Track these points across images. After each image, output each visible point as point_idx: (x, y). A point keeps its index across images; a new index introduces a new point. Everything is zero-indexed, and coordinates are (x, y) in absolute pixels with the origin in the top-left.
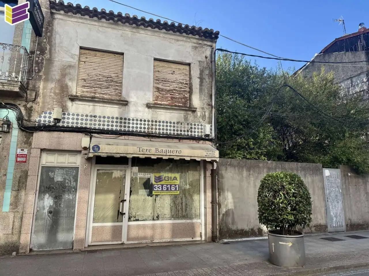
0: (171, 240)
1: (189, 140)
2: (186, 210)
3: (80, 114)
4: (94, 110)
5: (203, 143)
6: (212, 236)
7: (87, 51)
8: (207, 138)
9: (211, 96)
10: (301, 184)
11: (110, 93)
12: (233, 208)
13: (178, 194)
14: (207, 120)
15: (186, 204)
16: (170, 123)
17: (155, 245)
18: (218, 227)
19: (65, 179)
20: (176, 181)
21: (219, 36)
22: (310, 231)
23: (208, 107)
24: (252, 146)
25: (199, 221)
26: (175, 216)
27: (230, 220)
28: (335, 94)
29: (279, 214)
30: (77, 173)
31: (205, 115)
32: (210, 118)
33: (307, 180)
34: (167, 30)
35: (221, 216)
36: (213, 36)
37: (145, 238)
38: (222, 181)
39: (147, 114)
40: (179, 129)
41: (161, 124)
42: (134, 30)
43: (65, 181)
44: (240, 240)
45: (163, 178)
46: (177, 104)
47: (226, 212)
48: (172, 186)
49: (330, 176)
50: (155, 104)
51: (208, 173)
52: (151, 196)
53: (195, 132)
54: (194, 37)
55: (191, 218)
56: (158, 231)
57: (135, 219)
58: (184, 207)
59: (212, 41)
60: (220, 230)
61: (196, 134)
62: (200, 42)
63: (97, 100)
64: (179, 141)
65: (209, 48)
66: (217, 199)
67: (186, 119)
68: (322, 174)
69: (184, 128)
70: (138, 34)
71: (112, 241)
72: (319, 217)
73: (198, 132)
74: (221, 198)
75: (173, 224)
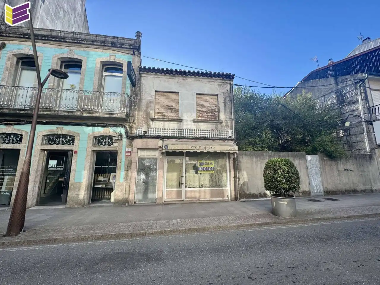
0: (211, 199)
1: (219, 140)
2: (218, 182)
3: (157, 128)
4: (164, 126)
5: (227, 142)
6: (235, 197)
7: (159, 93)
8: (230, 139)
9: (231, 113)
10: (292, 166)
11: (172, 116)
12: (248, 181)
13: (213, 173)
14: (229, 128)
15: (219, 179)
16: (207, 130)
17: (201, 202)
18: (238, 192)
19: (150, 164)
20: (212, 165)
21: (235, 77)
22: (298, 195)
23: (229, 120)
24: (258, 143)
25: (227, 188)
26: (212, 185)
27: (246, 187)
28: (313, 107)
29: (278, 184)
30: (157, 161)
31: (228, 125)
32: (231, 126)
33: (296, 163)
34: (203, 76)
35: (240, 185)
36: (231, 77)
37: (195, 198)
38: (240, 165)
39: (193, 126)
40: (213, 134)
41: (202, 131)
42: (184, 78)
43: (151, 165)
45: (204, 164)
46: (211, 119)
47: (243, 183)
48: (210, 168)
49: (312, 160)
50: (198, 120)
51: (232, 160)
52: (198, 174)
53: (222, 135)
54: (220, 79)
55: (222, 187)
56: (203, 194)
57: (189, 187)
58: (217, 180)
59: (230, 80)
60: (240, 194)
61: (223, 136)
62: (223, 81)
63: (165, 120)
64: (213, 141)
65: (229, 84)
66: (237, 176)
67: (216, 128)
68: (305, 159)
69: (216, 133)
70: (187, 81)
71: (177, 199)
73: (224, 135)
74: (240, 175)
75: (211, 190)
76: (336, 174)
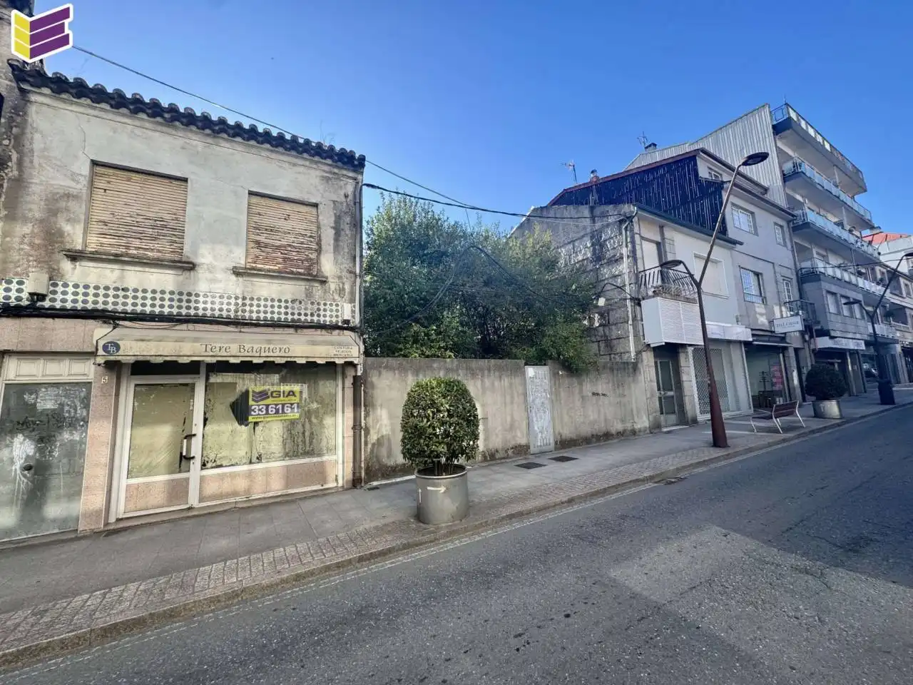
0: (285, 492)
1: (314, 330)
2: (311, 443)
3: (92, 286)
4: (122, 278)
5: (338, 335)
6: (354, 480)
7: (111, 171)
8: (346, 325)
9: (355, 257)
11: (162, 248)
12: (391, 433)
13: (297, 419)
14: (347, 296)
15: (312, 433)
16: (280, 301)
17: (255, 503)
18: (363, 465)
19: (62, 405)
20: (293, 398)
21: (366, 163)
22: (505, 455)
23: (348, 275)
25: (334, 457)
26: (291, 454)
27: (384, 452)
30: (89, 393)
31: (344, 289)
32: (352, 293)
34: (272, 146)
35: (369, 446)
36: (356, 163)
37: (235, 494)
38: (372, 394)
39: (235, 286)
40: (296, 312)
41: (262, 303)
42: (210, 140)
43: (63, 409)
44: (398, 480)
45: (269, 394)
46: (295, 270)
47: (378, 439)
48: (286, 406)
49: (535, 377)
50: (253, 269)
51: (349, 382)
52: (246, 425)
53: (325, 316)
54: (324, 161)
55: (320, 455)
56: (260, 479)
57: (214, 465)
58: (307, 439)
59: (354, 171)
60: (368, 470)
61: (328, 319)
62: (336, 170)
63: (126, 259)
64: (296, 331)
65: (351, 181)
66: (363, 421)
67: (309, 295)
68: (524, 373)
69: (306, 309)
70: (218, 148)
71: (170, 506)
72: (519, 434)
73: (331, 316)
74: (370, 420)
75: (287, 466)
76: (578, 403)
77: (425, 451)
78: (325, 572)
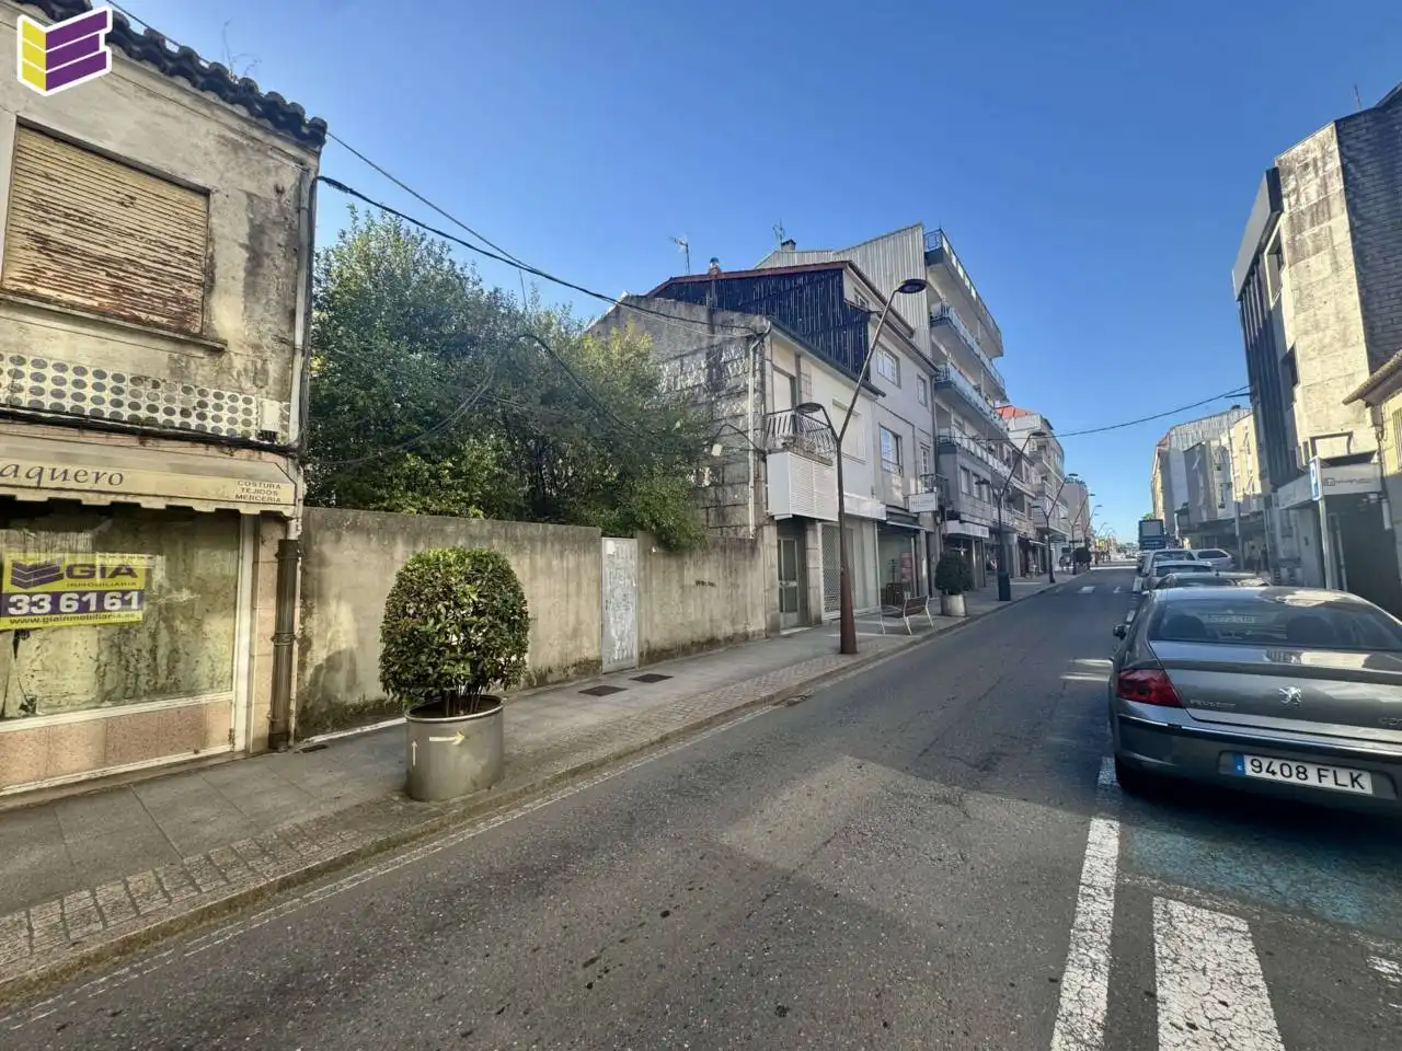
0: (98, 773)
1: (188, 444)
2: (171, 670)
5: (249, 459)
6: (270, 735)
8: (266, 442)
9: (293, 314)
12: (355, 646)
13: (138, 623)
14: (272, 386)
16: (100, 374)
18: (293, 707)
21: (327, 137)
22: (563, 677)
23: (277, 346)
24: (448, 480)
25: (225, 696)
26: (118, 693)
27: (340, 678)
31: (265, 372)
32: (285, 382)
35: (310, 672)
36: (305, 130)
38: (320, 574)
44: (368, 729)
45: (64, 570)
47: (329, 659)
48: (108, 595)
49: (617, 554)
51: (268, 552)
53: (216, 419)
54: (229, 107)
58: (162, 662)
59: (303, 148)
60: (304, 713)
61: (225, 426)
62: (257, 133)
65: (293, 164)
66: (298, 625)
67: (179, 372)
68: (599, 550)
69: (170, 400)
72: (586, 644)
73: (232, 421)
74: (314, 623)
75: (109, 724)
76: (676, 597)
77: (429, 675)
78: (200, 922)
